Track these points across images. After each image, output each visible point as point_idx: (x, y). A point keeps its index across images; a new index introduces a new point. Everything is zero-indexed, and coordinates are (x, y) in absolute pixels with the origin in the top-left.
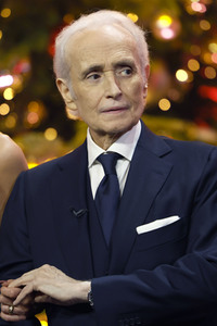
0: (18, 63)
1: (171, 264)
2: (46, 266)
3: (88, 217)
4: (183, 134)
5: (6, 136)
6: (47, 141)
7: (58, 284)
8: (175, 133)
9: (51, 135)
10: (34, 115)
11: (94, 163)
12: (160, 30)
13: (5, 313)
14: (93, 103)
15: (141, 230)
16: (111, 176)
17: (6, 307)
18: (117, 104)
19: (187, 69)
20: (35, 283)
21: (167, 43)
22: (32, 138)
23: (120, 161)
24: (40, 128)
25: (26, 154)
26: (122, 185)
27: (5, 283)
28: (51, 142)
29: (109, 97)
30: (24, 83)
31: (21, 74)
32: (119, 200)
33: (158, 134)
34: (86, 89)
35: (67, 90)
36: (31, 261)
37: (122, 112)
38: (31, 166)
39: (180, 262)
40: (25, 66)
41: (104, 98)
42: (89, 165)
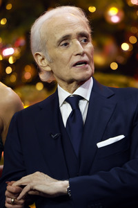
0: (18, 40)
1: (121, 167)
2: (38, 173)
4: (126, 85)
5: (9, 89)
6: (37, 90)
7: (47, 184)
9: (40, 87)
10: (28, 74)
11: (64, 103)
12: (111, 17)
13: (9, 203)
15: (100, 145)
16: (76, 111)
17: (10, 199)
20: (32, 184)
22: (27, 89)
23: (81, 101)
26: (84, 117)
27: (9, 183)
30: (21, 53)
31: (20, 47)
40: (22, 41)
41: (73, 57)
42: (60, 105)
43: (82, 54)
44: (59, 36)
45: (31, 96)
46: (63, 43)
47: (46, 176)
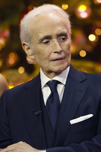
0: (3, 32)
1: (89, 140)
3: (42, 115)
4: (93, 69)
6: (19, 73)
8: (88, 69)
9: (21, 70)
10: (12, 60)
11: (45, 86)
12: (80, 13)
14: (46, 56)
15: (73, 122)
16: (55, 93)
18: (60, 56)
19: (95, 34)
21: (84, 20)
22: (11, 72)
23: (59, 85)
24: (16, 67)
25: (8, 81)
26: (61, 98)
28: (22, 74)
29: (55, 52)
30: (6, 43)
31: (5, 37)
32: (59, 106)
33: (79, 70)
34: (42, 49)
35: (29, 48)
36: (11, 139)
37: (62, 61)
38: (11, 87)
39: (94, 139)
40: (7, 33)
41: (52, 53)
42: (42, 87)
43: (59, 53)
44: (42, 36)
45: (14, 78)
46: (45, 41)
47: (28, 145)
